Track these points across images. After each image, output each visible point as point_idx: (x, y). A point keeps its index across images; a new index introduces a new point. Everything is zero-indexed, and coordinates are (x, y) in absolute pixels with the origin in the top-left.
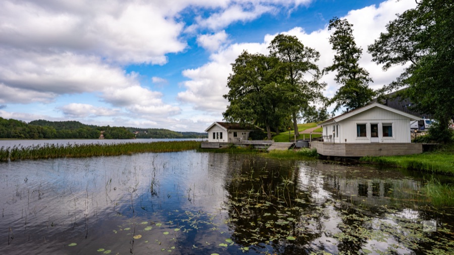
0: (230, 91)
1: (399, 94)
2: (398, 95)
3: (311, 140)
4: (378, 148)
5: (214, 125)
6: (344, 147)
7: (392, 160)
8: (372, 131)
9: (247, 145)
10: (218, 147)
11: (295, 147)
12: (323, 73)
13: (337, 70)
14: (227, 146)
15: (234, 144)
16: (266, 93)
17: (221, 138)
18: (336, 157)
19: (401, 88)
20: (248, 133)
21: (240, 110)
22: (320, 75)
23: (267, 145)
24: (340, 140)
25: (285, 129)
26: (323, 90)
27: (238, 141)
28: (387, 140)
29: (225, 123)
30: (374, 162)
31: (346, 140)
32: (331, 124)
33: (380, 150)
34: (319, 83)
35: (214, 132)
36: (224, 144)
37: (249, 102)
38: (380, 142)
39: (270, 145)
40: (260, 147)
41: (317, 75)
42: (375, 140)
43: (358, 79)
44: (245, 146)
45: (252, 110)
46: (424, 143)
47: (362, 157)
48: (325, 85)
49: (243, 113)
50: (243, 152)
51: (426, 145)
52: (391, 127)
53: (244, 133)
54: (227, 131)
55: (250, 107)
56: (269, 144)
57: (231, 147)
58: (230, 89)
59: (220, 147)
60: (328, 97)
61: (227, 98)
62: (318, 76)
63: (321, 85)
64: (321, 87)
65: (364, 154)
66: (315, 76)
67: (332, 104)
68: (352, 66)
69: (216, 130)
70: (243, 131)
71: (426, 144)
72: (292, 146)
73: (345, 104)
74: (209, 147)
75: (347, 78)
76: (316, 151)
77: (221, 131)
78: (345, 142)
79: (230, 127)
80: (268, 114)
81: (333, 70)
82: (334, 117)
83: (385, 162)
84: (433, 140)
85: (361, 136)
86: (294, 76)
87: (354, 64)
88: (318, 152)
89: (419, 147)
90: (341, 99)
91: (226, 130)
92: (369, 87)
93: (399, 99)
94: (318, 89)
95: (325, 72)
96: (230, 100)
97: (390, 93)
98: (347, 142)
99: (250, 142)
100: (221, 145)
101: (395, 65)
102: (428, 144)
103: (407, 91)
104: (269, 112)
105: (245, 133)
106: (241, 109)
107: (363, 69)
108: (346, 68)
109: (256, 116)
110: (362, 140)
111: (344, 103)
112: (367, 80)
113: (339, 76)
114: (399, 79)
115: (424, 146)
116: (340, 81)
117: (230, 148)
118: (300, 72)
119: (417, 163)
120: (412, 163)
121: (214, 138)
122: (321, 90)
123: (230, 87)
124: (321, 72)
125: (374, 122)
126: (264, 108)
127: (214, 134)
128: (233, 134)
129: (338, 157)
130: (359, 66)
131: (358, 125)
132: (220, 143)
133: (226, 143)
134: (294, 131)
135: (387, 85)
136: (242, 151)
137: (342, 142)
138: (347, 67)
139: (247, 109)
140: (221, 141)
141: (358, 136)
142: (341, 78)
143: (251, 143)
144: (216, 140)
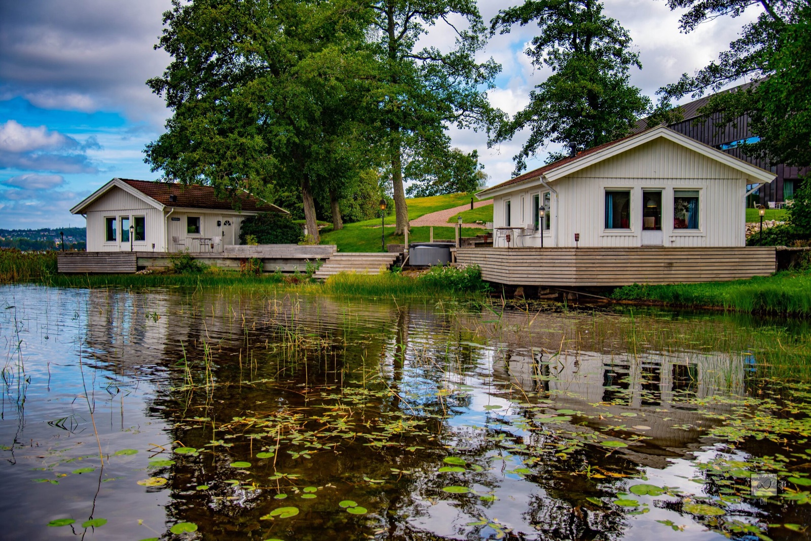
0: (175, 66)
1: (720, 104)
2: (716, 109)
3: (457, 244)
4: (663, 260)
5: (111, 191)
6: (571, 258)
7: (707, 292)
8: (647, 213)
9: (244, 260)
10: (132, 269)
11: (407, 264)
12: (493, 27)
13: (536, 21)
14: (169, 264)
15: (193, 259)
16: (307, 84)
17: (141, 236)
18: (544, 288)
19: (728, 85)
20: (236, 223)
21: (219, 138)
22: (481, 37)
23: (312, 260)
24: (557, 237)
25: (357, 211)
26: (486, 85)
27: (208, 248)
28: (687, 239)
29: (157, 184)
30: (654, 301)
31: (577, 237)
32: (526, 191)
33: (670, 265)
34: (478, 62)
35: (111, 215)
36: (153, 257)
37: (249, 110)
38: (667, 244)
39: (323, 260)
40: (287, 267)
41: (470, 33)
42: (652, 238)
43: (600, 53)
44: (235, 266)
45: (259, 140)
46: (779, 247)
47: (621, 287)
48: (494, 69)
49: (228, 148)
50: (232, 282)
51: (786, 250)
52: (697, 199)
53: (223, 221)
54: (166, 212)
55: (251, 129)
56: (318, 257)
57: (184, 267)
58: (174, 59)
59: (140, 268)
60: (504, 110)
61: (164, 92)
62: (473, 38)
63: (482, 70)
64: (480, 75)
65: (626, 279)
66: (465, 37)
67: (518, 133)
68: (584, 11)
69: (117, 208)
70: (220, 215)
71: (784, 247)
72: (397, 261)
73: (555, 135)
74: (96, 268)
75: (563, 48)
76: (479, 275)
77: (139, 213)
78: (572, 243)
79: (175, 198)
80: (309, 155)
81: (525, 21)
82: (523, 172)
83: (687, 299)
84: (800, 237)
85: (615, 226)
86: (397, 33)
87: (588, 5)
88: (486, 276)
89: (766, 256)
90: (545, 119)
91: (160, 207)
92: (630, 84)
93: (720, 117)
94: (472, 82)
95: (500, 27)
96: (172, 101)
97: (697, 98)
98: (582, 243)
99: (252, 250)
100: (142, 263)
101: (716, 13)
102: (789, 249)
103: (766, 90)
104: (315, 147)
105: (227, 223)
106: (222, 132)
107: (614, 25)
108: (565, 17)
109: (271, 160)
110: (618, 239)
111: (554, 129)
112: (625, 61)
113: (540, 43)
114: (725, 56)
115: (779, 254)
116: (541, 60)
117: (178, 270)
118: (417, 19)
119: (776, 295)
120: (763, 296)
121: (111, 236)
122: (481, 88)
123: (172, 48)
124: (488, 25)
125: (652, 185)
126: (298, 132)
127: (110, 221)
128: (184, 224)
129: (553, 289)
130: (602, 13)
131: (609, 194)
132: (139, 256)
133: (162, 256)
134: (393, 218)
135: (692, 75)
136: (226, 280)
137: (562, 244)
138: (567, 13)
139: (241, 135)
140: (140, 247)
141: (607, 226)
142: (547, 49)
143: (255, 256)
144: (118, 246)
